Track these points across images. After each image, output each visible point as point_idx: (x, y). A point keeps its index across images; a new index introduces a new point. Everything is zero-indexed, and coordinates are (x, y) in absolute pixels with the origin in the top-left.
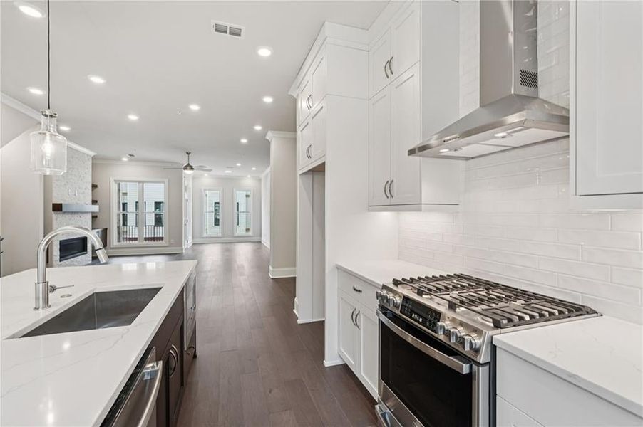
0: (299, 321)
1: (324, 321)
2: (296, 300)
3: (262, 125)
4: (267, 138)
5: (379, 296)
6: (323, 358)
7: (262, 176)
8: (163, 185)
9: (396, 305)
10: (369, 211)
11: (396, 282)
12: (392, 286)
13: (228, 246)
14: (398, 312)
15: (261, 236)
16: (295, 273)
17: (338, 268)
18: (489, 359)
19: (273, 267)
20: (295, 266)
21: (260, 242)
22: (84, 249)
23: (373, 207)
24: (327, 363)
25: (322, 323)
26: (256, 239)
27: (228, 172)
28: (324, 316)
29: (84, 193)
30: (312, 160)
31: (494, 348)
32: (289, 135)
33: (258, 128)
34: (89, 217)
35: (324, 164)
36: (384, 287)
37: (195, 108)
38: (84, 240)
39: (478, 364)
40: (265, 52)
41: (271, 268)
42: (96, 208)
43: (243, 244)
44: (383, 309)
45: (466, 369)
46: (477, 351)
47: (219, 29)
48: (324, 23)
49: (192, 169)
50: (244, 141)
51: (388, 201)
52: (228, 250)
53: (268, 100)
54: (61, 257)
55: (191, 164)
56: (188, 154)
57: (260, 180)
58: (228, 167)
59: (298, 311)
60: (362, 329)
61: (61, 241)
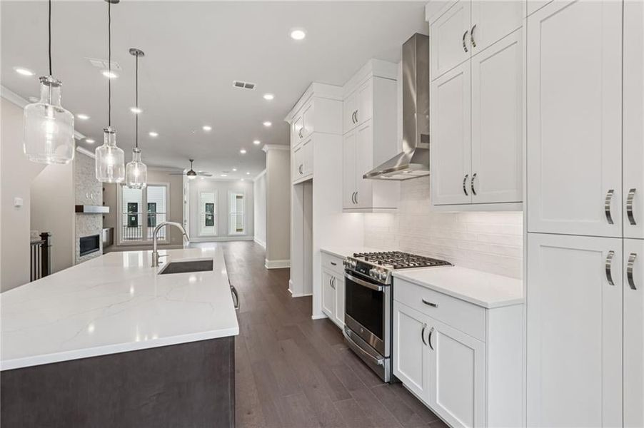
0: (293, 296)
1: (312, 296)
2: (290, 281)
3: (259, 140)
4: (263, 149)
5: (345, 263)
6: (312, 314)
7: (255, 180)
8: (164, 188)
9: (353, 267)
10: (343, 212)
11: (355, 255)
12: (353, 257)
13: (224, 244)
14: (354, 270)
15: (253, 235)
16: (289, 264)
17: (322, 251)
18: (390, 283)
19: (269, 260)
20: (289, 258)
21: (253, 241)
22: (97, 247)
23: (345, 210)
24: (314, 317)
25: (311, 297)
26: (249, 238)
27: (224, 176)
28: (312, 292)
29: (97, 195)
30: (303, 175)
31: (392, 277)
32: (283, 148)
33: (257, 142)
34: (101, 218)
35: (312, 179)
36: (349, 258)
37: (207, 128)
38: (97, 238)
39: (385, 285)
40: (269, 97)
41: (267, 260)
42: (106, 210)
43: (237, 243)
44: (348, 271)
45: (380, 288)
46: (384, 279)
47: (238, 85)
48: (311, 83)
49: (195, 174)
50: (243, 152)
51: (355, 206)
52: (224, 248)
53: (268, 124)
54: (81, 252)
55: (194, 170)
56: (191, 161)
57: (253, 183)
58: (224, 172)
59: (292, 290)
60: (336, 288)
61: (81, 238)
